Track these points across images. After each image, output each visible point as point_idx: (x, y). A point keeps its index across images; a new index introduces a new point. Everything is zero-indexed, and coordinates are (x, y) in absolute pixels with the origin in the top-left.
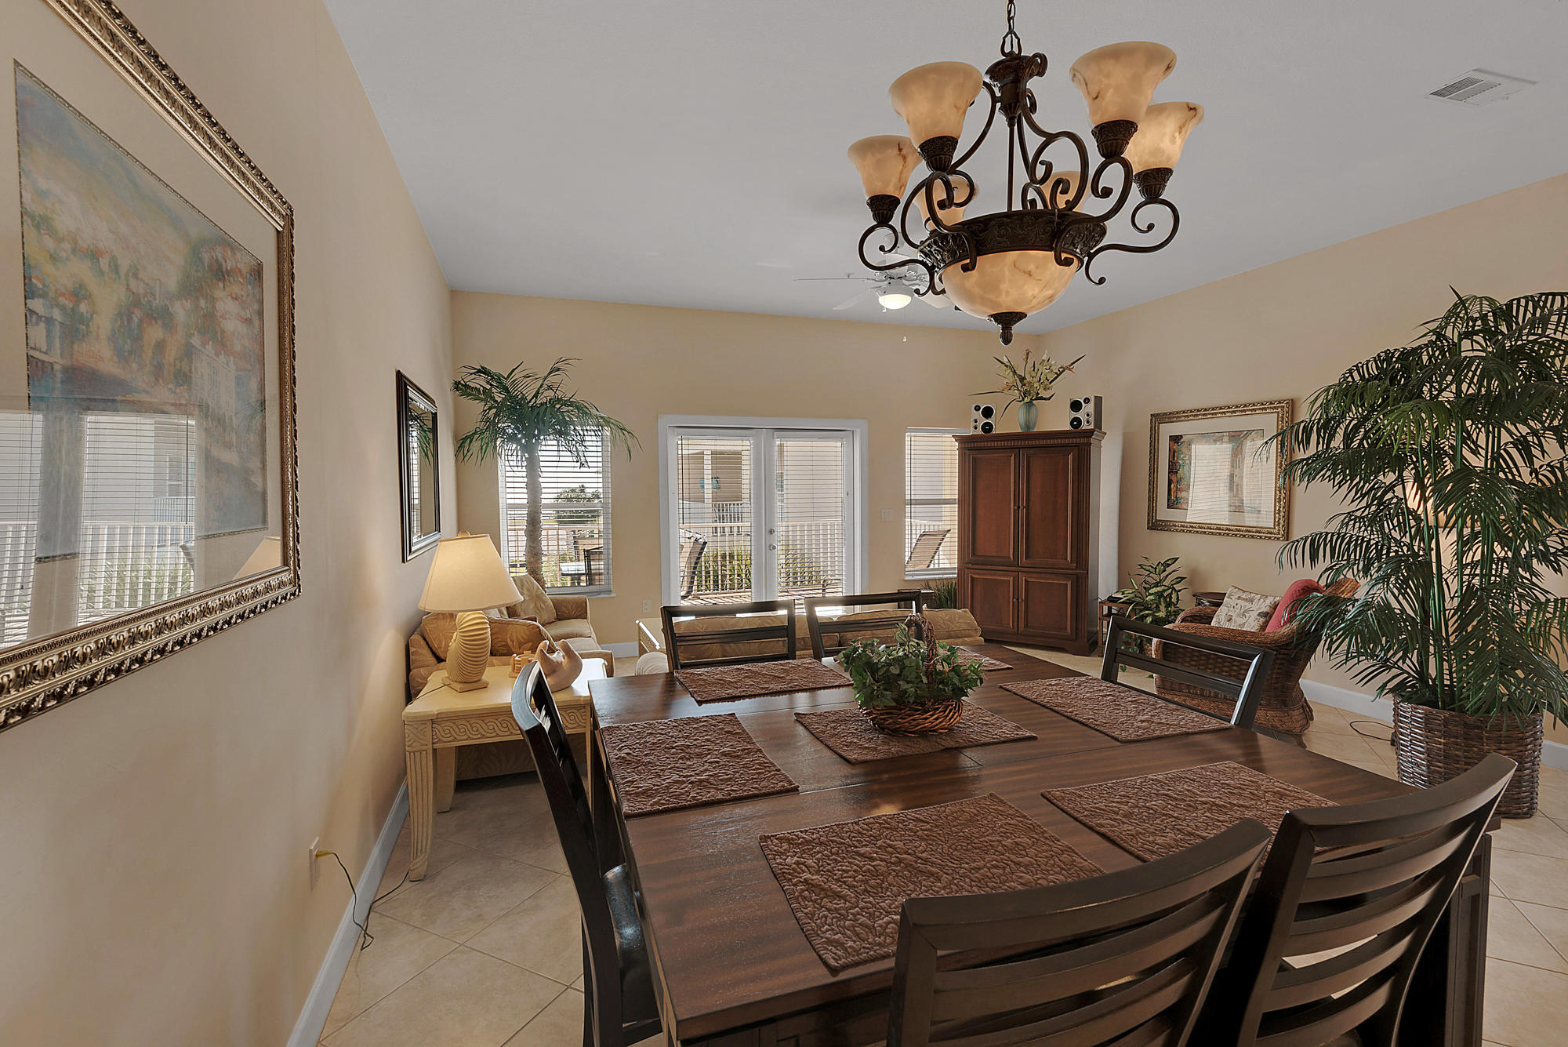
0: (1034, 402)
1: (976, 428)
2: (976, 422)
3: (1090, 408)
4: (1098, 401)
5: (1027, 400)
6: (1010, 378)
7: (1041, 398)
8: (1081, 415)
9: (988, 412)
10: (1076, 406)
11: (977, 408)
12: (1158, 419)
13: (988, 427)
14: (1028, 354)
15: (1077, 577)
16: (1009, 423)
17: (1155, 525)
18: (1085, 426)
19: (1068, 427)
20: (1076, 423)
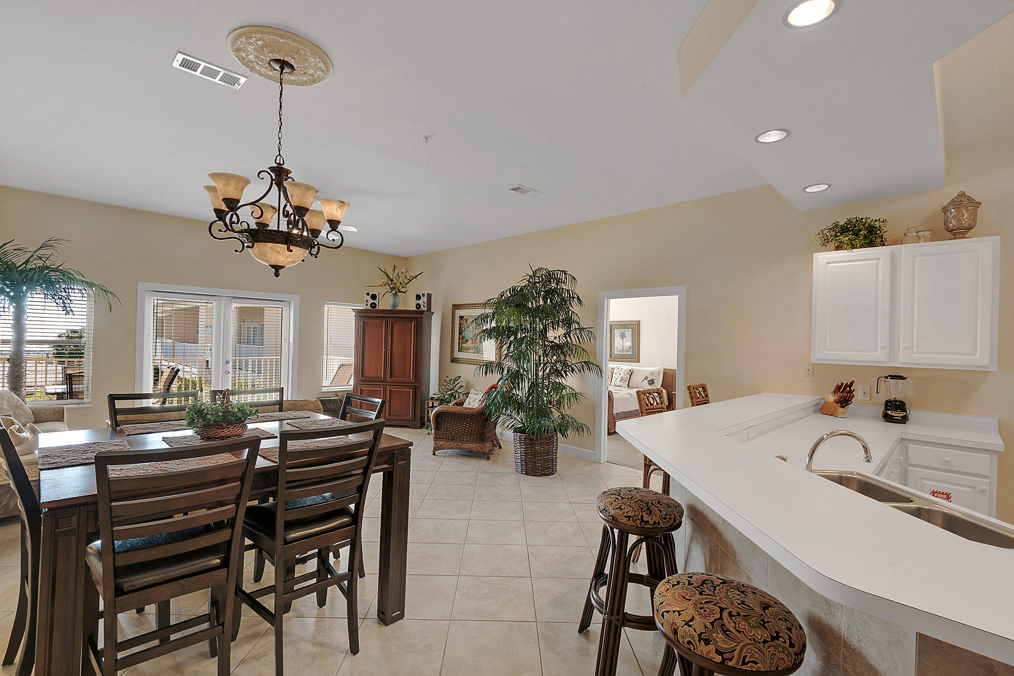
0: (398, 293)
1: (367, 305)
2: (367, 301)
3: (425, 299)
4: (429, 296)
5: (394, 292)
6: (386, 280)
7: (401, 292)
8: (420, 302)
9: (374, 297)
10: (418, 297)
11: (368, 294)
12: (456, 307)
13: (373, 305)
14: (395, 267)
15: (415, 387)
16: (385, 303)
17: (454, 360)
18: (422, 308)
19: (415, 309)
20: (418, 306)
